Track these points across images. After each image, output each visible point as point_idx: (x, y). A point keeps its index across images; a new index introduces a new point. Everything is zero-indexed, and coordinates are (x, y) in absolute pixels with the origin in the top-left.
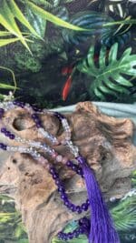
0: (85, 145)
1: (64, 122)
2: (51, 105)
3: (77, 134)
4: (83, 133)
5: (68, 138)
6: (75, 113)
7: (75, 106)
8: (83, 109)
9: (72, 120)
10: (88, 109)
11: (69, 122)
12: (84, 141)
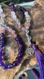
0: (40, 33)
1: (26, 13)
2: (19, 1)
3: (35, 23)
4: (39, 23)
5: (27, 28)
6: (33, 7)
7: (34, 2)
8: (38, 4)
9: (31, 12)
10: (41, 5)
11: (29, 14)
12: (39, 30)
